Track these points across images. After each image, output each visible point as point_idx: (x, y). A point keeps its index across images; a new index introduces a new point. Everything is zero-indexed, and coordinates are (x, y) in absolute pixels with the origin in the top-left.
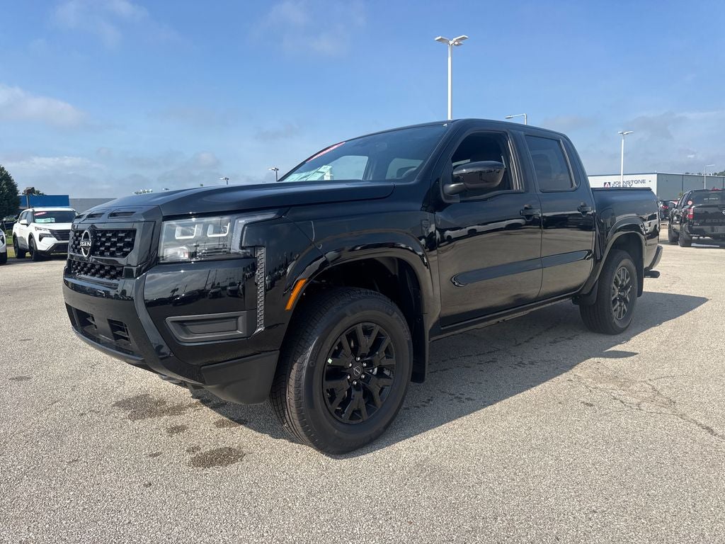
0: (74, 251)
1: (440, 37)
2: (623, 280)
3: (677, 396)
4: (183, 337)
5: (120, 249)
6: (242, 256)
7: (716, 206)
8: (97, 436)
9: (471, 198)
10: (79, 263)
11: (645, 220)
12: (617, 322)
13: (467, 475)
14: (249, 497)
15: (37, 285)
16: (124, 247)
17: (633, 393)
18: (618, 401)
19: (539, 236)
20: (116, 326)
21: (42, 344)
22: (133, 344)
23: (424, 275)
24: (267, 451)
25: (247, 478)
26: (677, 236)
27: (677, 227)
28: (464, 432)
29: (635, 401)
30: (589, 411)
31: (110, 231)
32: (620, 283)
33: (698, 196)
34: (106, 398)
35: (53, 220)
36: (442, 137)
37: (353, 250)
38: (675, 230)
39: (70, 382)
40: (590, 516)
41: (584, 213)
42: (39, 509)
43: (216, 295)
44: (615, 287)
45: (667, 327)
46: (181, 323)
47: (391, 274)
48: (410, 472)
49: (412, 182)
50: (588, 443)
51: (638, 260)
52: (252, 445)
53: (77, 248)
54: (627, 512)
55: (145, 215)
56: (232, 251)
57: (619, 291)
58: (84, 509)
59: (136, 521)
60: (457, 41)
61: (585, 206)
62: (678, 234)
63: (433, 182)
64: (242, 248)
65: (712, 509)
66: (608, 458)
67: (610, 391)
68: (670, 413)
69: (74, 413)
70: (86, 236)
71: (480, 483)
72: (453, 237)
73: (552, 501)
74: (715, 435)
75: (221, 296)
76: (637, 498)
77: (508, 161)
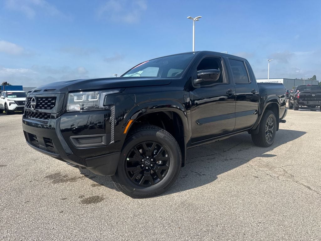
0: (27, 107)
1: (189, 17)
2: (270, 123)
3: (294, 173)
4: (78, 145)
5: (49, 106)
6: (104, 109)
7: (309, 92)
8: (38, 191)
9: (205, 86)
10: (30, 112)
11: (280, 98)
12: (268, 142)
13: (204, 207)
14: (107, 217)
15: (9, 125)
16: (51, 105)
17: (275, 172)
18: (269, 176)
19: (234, 104)
20: (47, 141)
21: (12, 151)
22: (55, 149)
23: (185, 120)
24: (115, 197)
25: (106, 209)
26: (292, 105)
27: (292, 102)
28: (202, 189)
29: (276, 175)
30: (256, 180)
31: (45, 98)
32: (269, 124)
33: (301, 88)
34: (41, 174)
35: (16, 96)
36: (193, 59)
37: (152, 108)
38: (291, 103)
39: (25, 167)
40: (259, 224)
41: (254, 93)
42: (12, 222)
43: (92, 128)
44: (267, 127)
45: (289, 144)
46: (77, 139)
47: (170, 119)
48: (179, 206)
49: (180, 78)
50: (256, 193)
51: (277, 115)
52: (108, 195)
53: (29, 105)
54: (274, 223)
55: (61, 90)
56: (100, 107)
57: (269, 128)
58: (33, 223)
59: (56, 228)
60: (197, 18)
61: (254, 90)
62: (293, 105)
63: (189, 78)
64: (104, 105)
65: (311, 221)
66: (265, 200)
67: (265, 171)
68: (291, 180)
69: (27, 181)
70: (33, 100)
71: (210, 211)
72: (198, 103)
73: (242, 218)
74: (311, 190)
75: (94, 128)
76: (278, 217)
77: (221, 70)
